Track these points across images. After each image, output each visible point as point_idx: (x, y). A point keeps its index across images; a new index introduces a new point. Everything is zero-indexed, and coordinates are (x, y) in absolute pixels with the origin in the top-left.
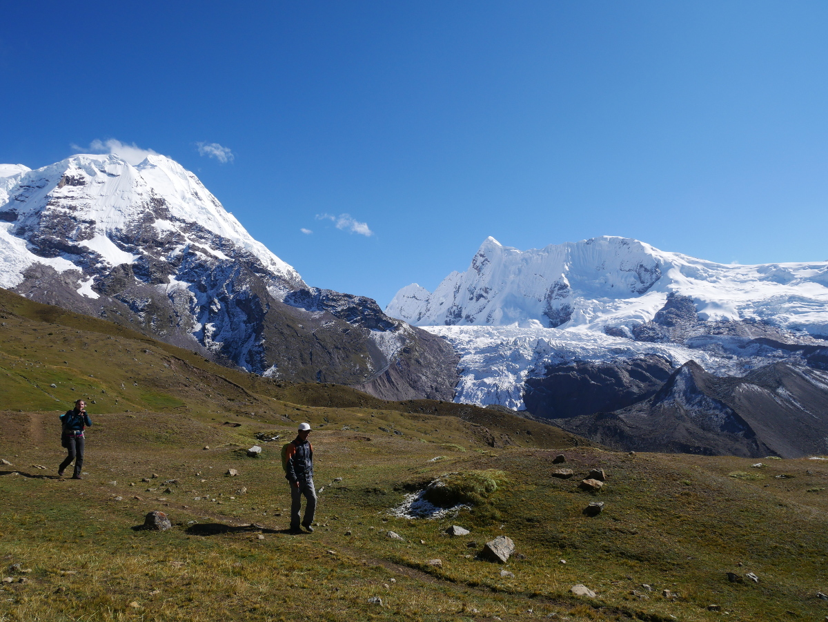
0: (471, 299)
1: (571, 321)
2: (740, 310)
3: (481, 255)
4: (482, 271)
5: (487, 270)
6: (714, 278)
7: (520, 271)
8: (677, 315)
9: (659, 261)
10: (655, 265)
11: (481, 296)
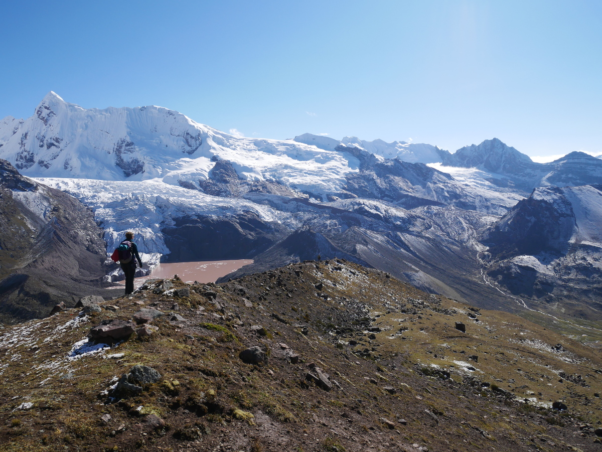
0: (42, 146)
1: (145, 174)
2: (264, 172)
3: (46, 108)
4: (49, 122)
5: (55, 121)
6: (233, 147)
7: (87, 126)
8: (227, 175)
9: (200, 131)
10: (198, 134)
11: (52, 144)
